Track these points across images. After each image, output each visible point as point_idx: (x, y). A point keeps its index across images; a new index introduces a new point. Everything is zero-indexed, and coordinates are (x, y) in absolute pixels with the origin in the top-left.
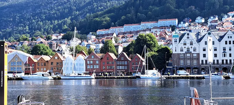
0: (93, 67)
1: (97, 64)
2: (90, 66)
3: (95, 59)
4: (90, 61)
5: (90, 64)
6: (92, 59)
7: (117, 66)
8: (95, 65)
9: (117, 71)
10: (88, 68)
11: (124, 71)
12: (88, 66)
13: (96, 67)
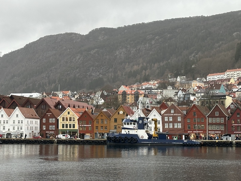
0: (173, 126)
1: (179, 122)
2: (169, 126)
3: (176, 114)
4: (168, 117)
5: (169, 122)
6: (171, 115)
7: (208, 125)
8: (176, 123)
9: (209, 132)
10: (166, 127)
11: (220, 132)
12: (166, 124)
13: (178, 126)
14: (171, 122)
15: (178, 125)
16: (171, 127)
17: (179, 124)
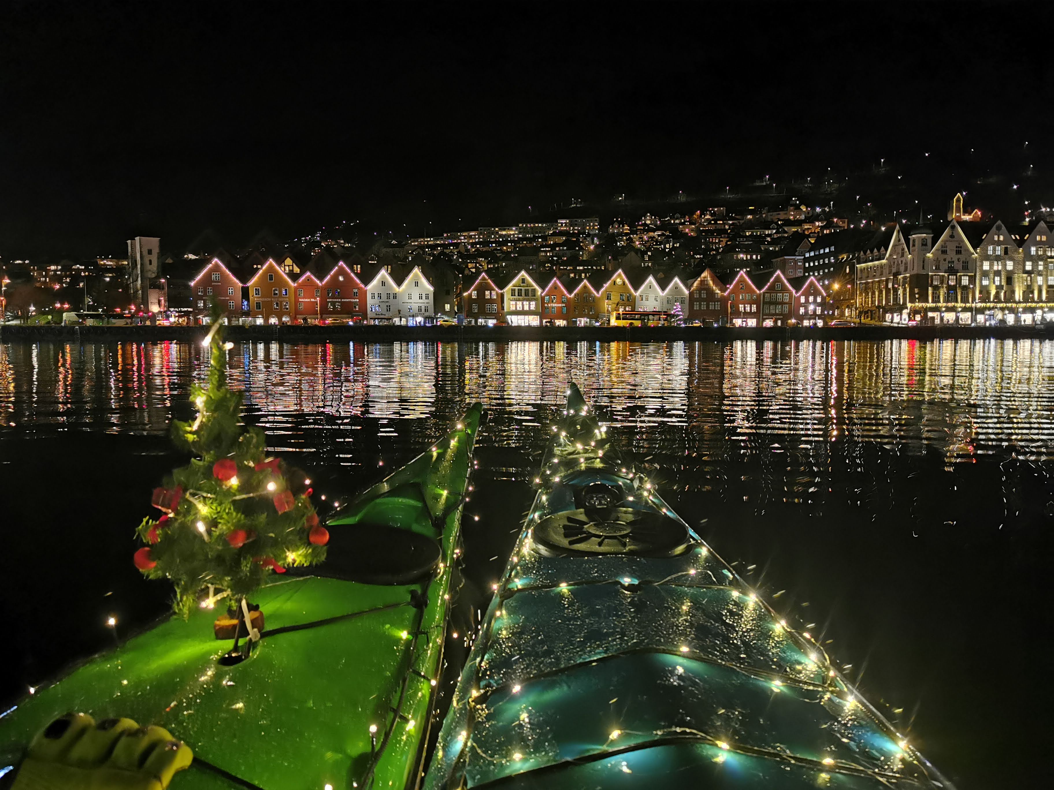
0: (708, 306)
1: (718, 300)
2: (700, 305)
5: (701, 300)
6: (705, 287)
7: (763, 305)
8: (712, 302)
9: (764, 317)
10: (696, 307)
11: (781, 317)
12: (695, 303)
13: (715, 307)
14: (704, 300)
15: (715, 305)
16: (704, 307)
17: (716, 303)
